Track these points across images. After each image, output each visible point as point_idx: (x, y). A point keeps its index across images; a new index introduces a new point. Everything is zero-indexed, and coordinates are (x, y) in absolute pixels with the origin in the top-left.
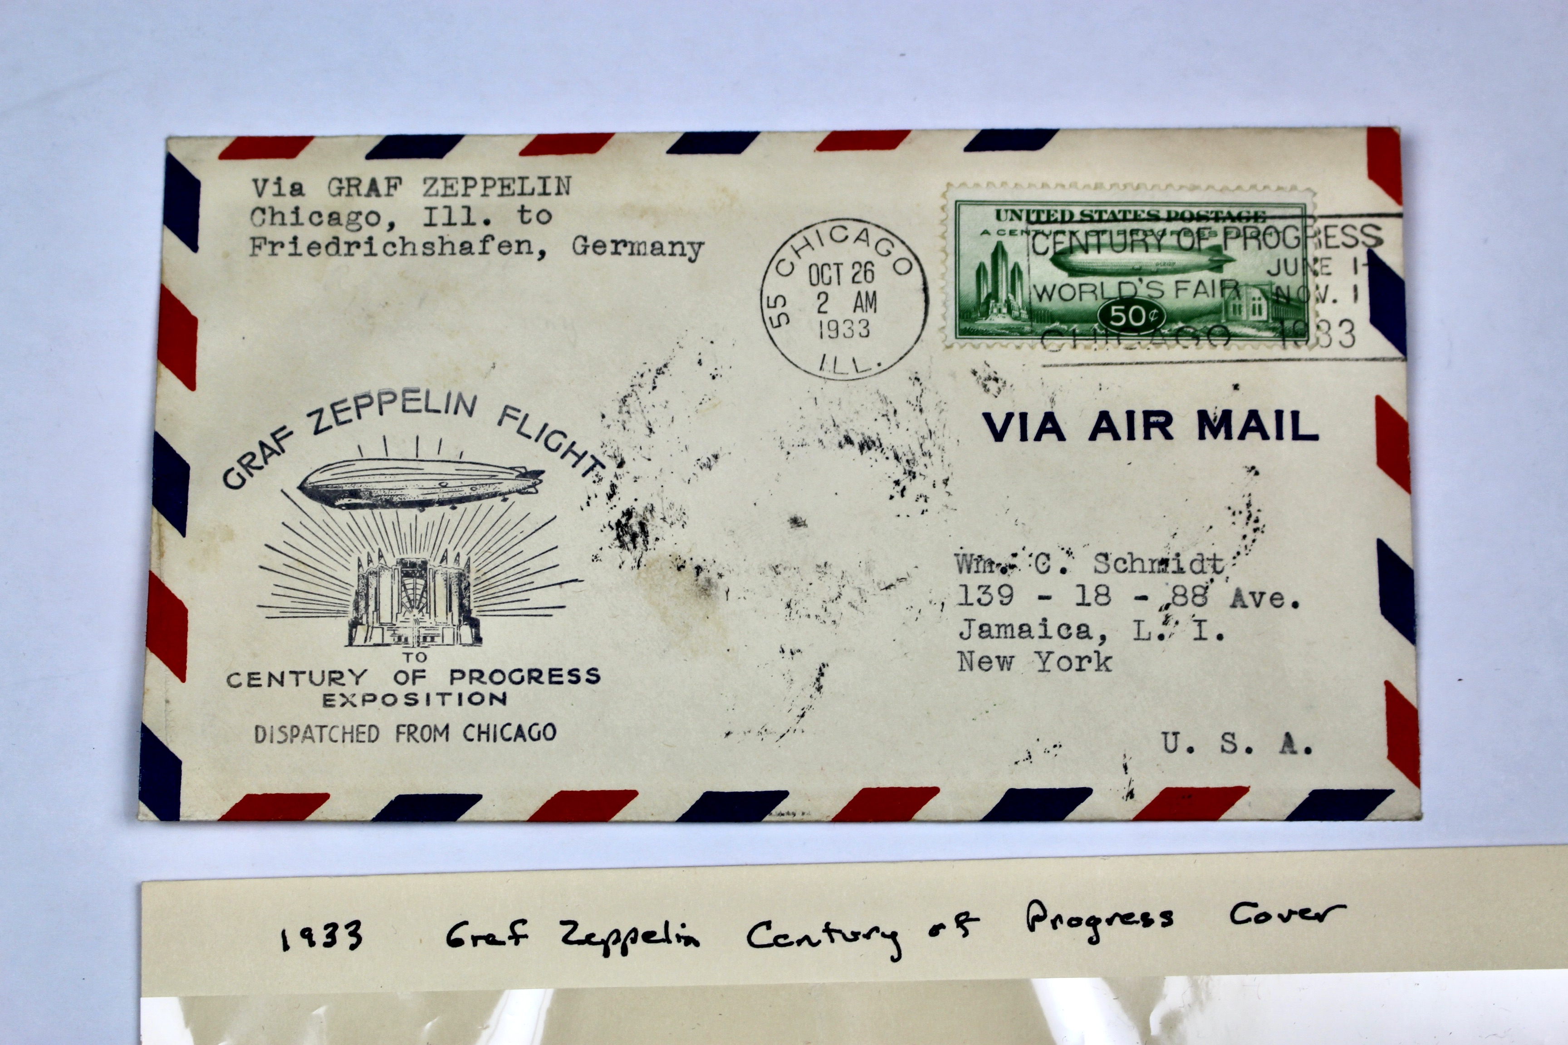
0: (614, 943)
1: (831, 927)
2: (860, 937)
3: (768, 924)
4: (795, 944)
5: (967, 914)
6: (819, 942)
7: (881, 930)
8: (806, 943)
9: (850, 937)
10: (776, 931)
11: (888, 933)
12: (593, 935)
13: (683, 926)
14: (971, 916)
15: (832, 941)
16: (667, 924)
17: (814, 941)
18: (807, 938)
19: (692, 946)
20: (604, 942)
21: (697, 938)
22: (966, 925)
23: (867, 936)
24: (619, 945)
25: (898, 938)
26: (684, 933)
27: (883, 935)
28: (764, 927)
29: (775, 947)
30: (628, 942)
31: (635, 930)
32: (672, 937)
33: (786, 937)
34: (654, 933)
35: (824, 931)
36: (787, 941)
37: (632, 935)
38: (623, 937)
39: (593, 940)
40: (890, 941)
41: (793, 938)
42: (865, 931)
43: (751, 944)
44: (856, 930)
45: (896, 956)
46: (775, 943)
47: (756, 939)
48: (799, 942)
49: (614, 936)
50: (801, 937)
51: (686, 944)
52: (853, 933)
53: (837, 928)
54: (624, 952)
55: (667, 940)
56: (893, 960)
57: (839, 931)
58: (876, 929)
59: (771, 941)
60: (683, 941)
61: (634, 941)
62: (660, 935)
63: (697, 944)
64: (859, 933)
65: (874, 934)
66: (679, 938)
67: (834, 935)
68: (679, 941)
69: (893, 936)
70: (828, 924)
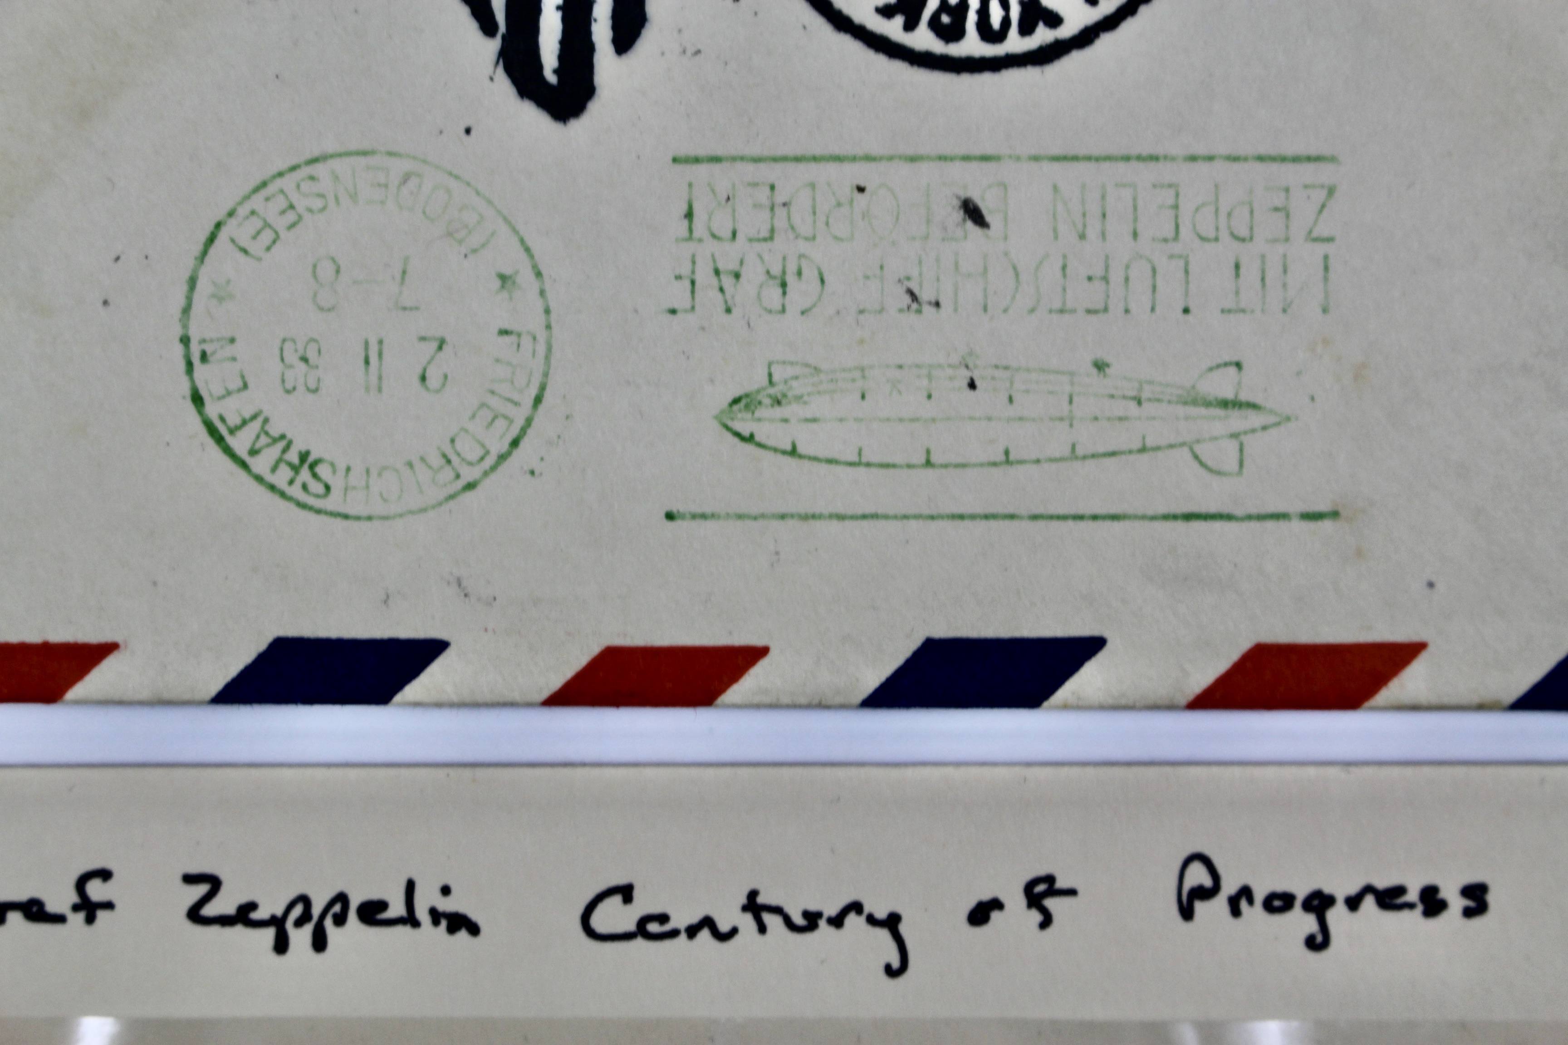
0: (299, 923)
1: (761, 900)
2: (822, 923)
3: (626, 892)
4: (683, 936)
5: (1050, 879)
6: (734, 931)
7: (867, 909)
8: (705, 935)
9: (799, 920)
10: (642, 906)
11: (881, 914)
12: (252, 906)
13: (446, 891)
14: (1060, 884)
15: (762, 929)
16: (410, 887)
17: (724, 927)
18: (708, 923)
19: (463, 935)
20: (277, 922)
21: (474, 916)
22: (1050, 903)
23: (837, 921)
24: (308, 929)
25: (903, 928)
26: (446, 905)
27: (872, 920)
28: (617, 899)
29: (640, 943)
30: (328, 922)
31: (342, 898)
32: (422, 914)
33: (663, 918)
34: (382, 905)
35: (745, 908)
36: (667, 927)
37: (337, 908)
38: (316, 911)
39: (255, 916)
40: (884, 935)
41: (680, 920)
42: (831, 910)
43: (590, 933)
44: (813, 907)
45: (896, 964)
46: (641, 930)
47: (601, 921)
48: (692, 931)
49: (298, 911)
50: (695, 919)
51: (452, 929)
52: (806, 914)
53: (772, 901)
54: (319, 943)
55: (410, 920)
56: (891, 972)
57: (777, 910)
58: (856, 907)
59: (631, 927)
60: (444, 923)
61: (340, 920)
62: (397, 909)
63: (474, 929)
64: (819, 915)
65: (852, 919)
66: (436, 916)
67: (767, 918)
68: (436, 922)
69: (892, 922)
70: (753, 895)
